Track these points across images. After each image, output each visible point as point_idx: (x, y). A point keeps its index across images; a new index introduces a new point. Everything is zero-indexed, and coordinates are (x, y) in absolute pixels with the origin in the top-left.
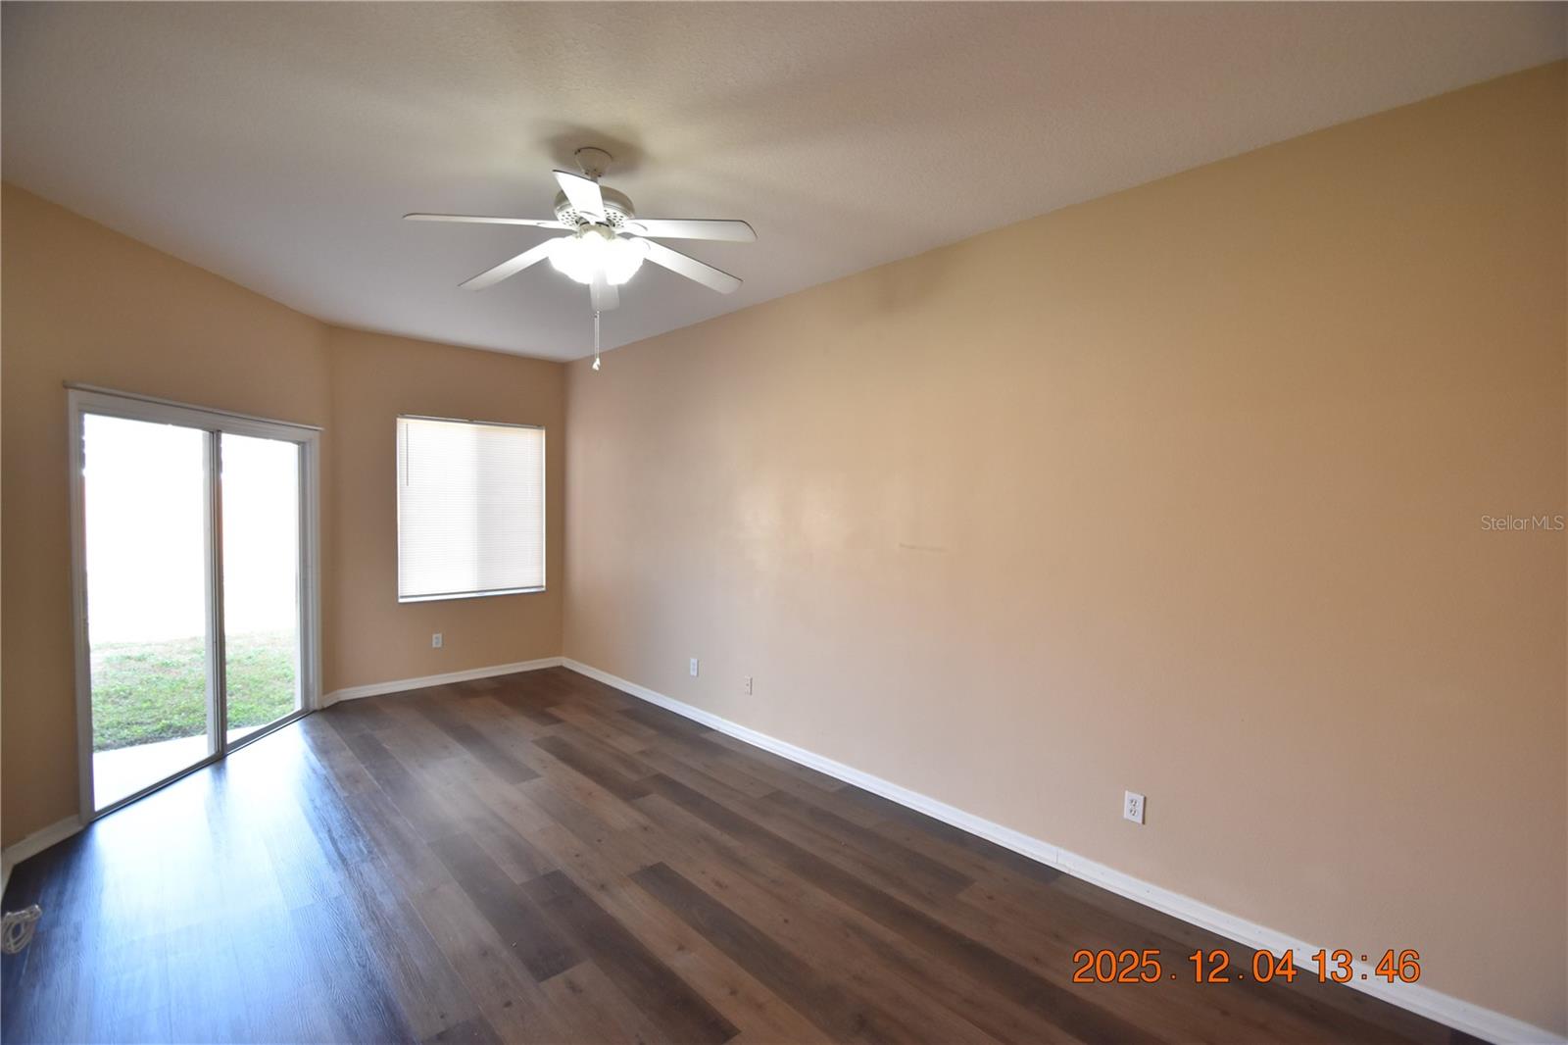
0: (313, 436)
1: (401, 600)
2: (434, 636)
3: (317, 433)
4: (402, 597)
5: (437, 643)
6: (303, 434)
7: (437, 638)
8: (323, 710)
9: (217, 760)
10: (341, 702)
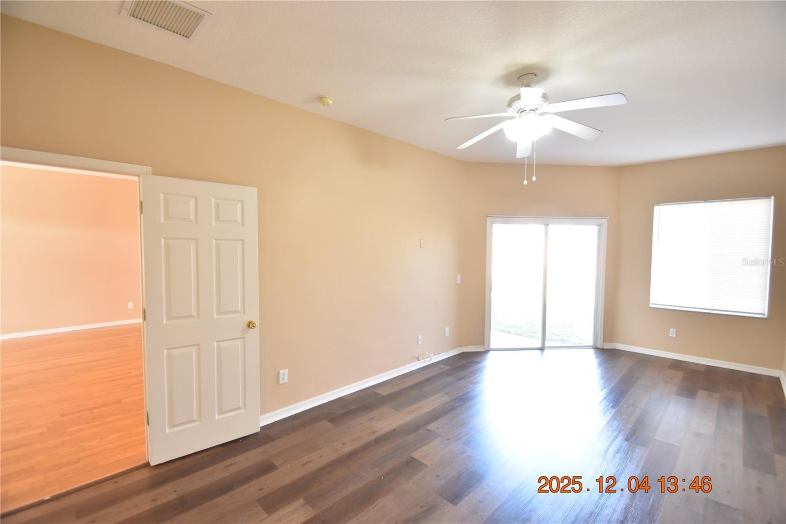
0: (605, 222)
1: (651, 306)
2: (671, 330)
3: (607, 220)
4: (652, 304)
5: (673, 334)
6: (599, 221)
7: (673, 331)
8: (603, 349)
9: (542, 349)
10: (614, 349)
